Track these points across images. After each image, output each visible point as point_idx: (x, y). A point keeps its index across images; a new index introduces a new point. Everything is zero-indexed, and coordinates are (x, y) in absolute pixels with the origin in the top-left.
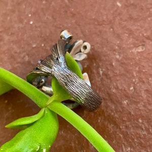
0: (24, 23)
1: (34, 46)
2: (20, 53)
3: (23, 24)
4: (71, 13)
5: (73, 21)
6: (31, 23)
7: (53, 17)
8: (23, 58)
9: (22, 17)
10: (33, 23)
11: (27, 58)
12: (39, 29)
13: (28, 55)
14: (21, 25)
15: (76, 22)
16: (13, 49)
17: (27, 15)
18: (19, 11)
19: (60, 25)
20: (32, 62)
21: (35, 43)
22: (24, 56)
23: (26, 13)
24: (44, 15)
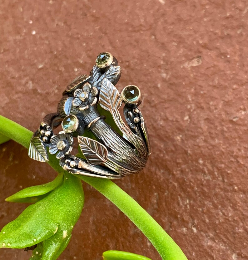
0: (23, 34)
1: (41, 66)
2: (20, 78)
3: (21, 36)
4: (93, 16)
5: (97, 28)
6: (34, 33)
7: (65, 23)
8: (25, 85)
9: (19, 25)
10: (36, 34)
11: (31, 85)
12: (47, 42)
13: (32, 80)
14: (18, 37)
15: (101, 29)
16: (8, 72)
17: (27, 22)
18: (14, 17)
19: (78, 34)
20: (39, 91)
21: (41, 62)
22: (27, 83)
23: (25, 20)
24: (53, 20)
